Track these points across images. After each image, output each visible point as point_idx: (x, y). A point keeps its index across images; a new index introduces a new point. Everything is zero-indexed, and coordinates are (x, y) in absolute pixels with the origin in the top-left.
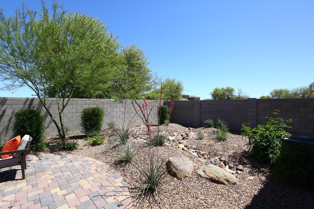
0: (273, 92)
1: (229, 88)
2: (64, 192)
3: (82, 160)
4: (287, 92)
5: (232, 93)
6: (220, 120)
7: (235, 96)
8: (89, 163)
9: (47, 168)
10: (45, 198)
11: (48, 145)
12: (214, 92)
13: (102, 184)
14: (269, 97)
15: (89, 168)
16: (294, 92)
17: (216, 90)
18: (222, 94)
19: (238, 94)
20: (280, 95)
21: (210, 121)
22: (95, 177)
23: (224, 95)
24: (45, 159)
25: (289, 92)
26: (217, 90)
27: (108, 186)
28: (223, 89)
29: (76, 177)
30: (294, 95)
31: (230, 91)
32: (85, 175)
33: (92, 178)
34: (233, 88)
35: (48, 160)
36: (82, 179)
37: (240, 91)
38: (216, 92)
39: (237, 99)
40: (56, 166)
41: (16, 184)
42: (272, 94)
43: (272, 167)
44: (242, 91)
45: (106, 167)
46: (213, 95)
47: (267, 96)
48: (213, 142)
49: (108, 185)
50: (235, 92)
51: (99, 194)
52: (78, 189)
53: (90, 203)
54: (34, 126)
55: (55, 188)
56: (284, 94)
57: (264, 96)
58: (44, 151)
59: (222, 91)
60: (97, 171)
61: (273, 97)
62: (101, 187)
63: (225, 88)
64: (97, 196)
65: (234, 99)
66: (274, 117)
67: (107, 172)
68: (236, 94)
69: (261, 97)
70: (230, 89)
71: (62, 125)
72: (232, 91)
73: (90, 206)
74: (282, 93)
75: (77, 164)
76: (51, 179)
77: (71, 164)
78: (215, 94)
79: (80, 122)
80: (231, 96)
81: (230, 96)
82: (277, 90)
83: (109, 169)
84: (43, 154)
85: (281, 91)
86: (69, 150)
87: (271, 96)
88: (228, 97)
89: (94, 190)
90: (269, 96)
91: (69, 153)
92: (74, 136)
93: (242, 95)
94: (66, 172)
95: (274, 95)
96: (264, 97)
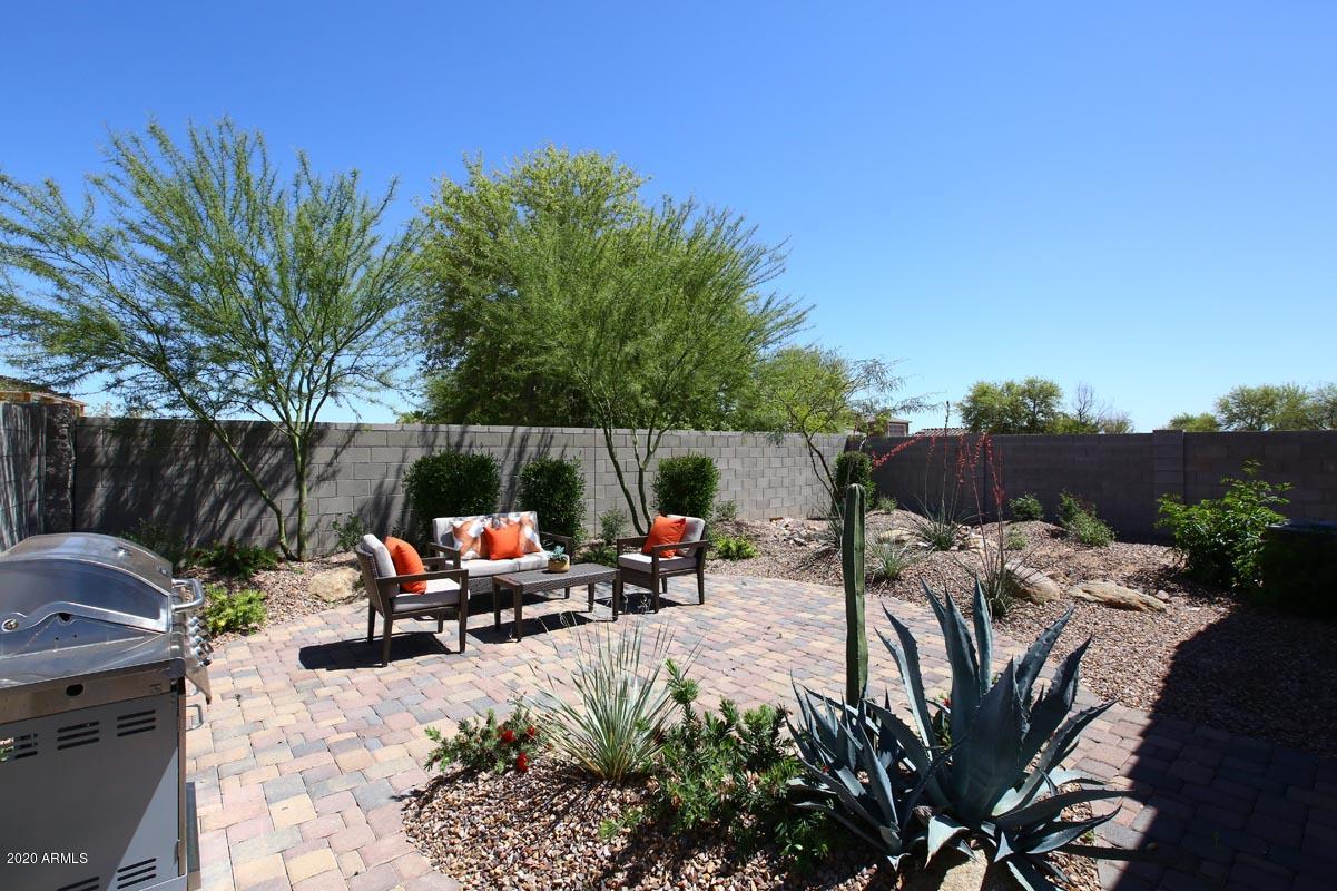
0: (1231, 400)
1: (1036, 382)
4: (1293, 398)
5: (1048, 405)
6: (1067, 495)
7: (1065, 415)
12: (974, 400)
14: (1211, 421)
16: (1328, 402)
17: (982, 391)
18: (1005, 410)
19: (1078, 406)
20: (1262, 412)
21: (1031, 502)
23: (1015, 412)
25: (1303, 397)
26: (985, 393)
28: (1009, 387)
30: (1326, 414)
31: (1043, 394)
34: (1055, 382)
37: (1084, 393)
38: (983, 398)
39: (1070, 428)
42: (1225, 407)
43: (1243, 595)
44: (1095, 396)
46: (967, 412)
47: (1203, 415)
48: (1069, 549)
50: (1062, 401)
56: (1280, 408)
57: (1190, 415)
59: (1007, 398)
61: (1230, 421)
63: (1020, 381)
65: (1060, 430)
66: (1245, 478)
68: (1067, 406)
69: (1176, 422)
70: (1042, 387)
72: (1051, 394)
74: (1271, 404)
78: (979, 409)
80: (1045, 415)
81: (1040, 417)
82: (1249, 392)
85: (1266, 393)
87: (1223, 416)
88: (1033, 422)
90: (1213, 414)
93: (1093, 413)
95: (1235, 411)
96: (1187, 420)
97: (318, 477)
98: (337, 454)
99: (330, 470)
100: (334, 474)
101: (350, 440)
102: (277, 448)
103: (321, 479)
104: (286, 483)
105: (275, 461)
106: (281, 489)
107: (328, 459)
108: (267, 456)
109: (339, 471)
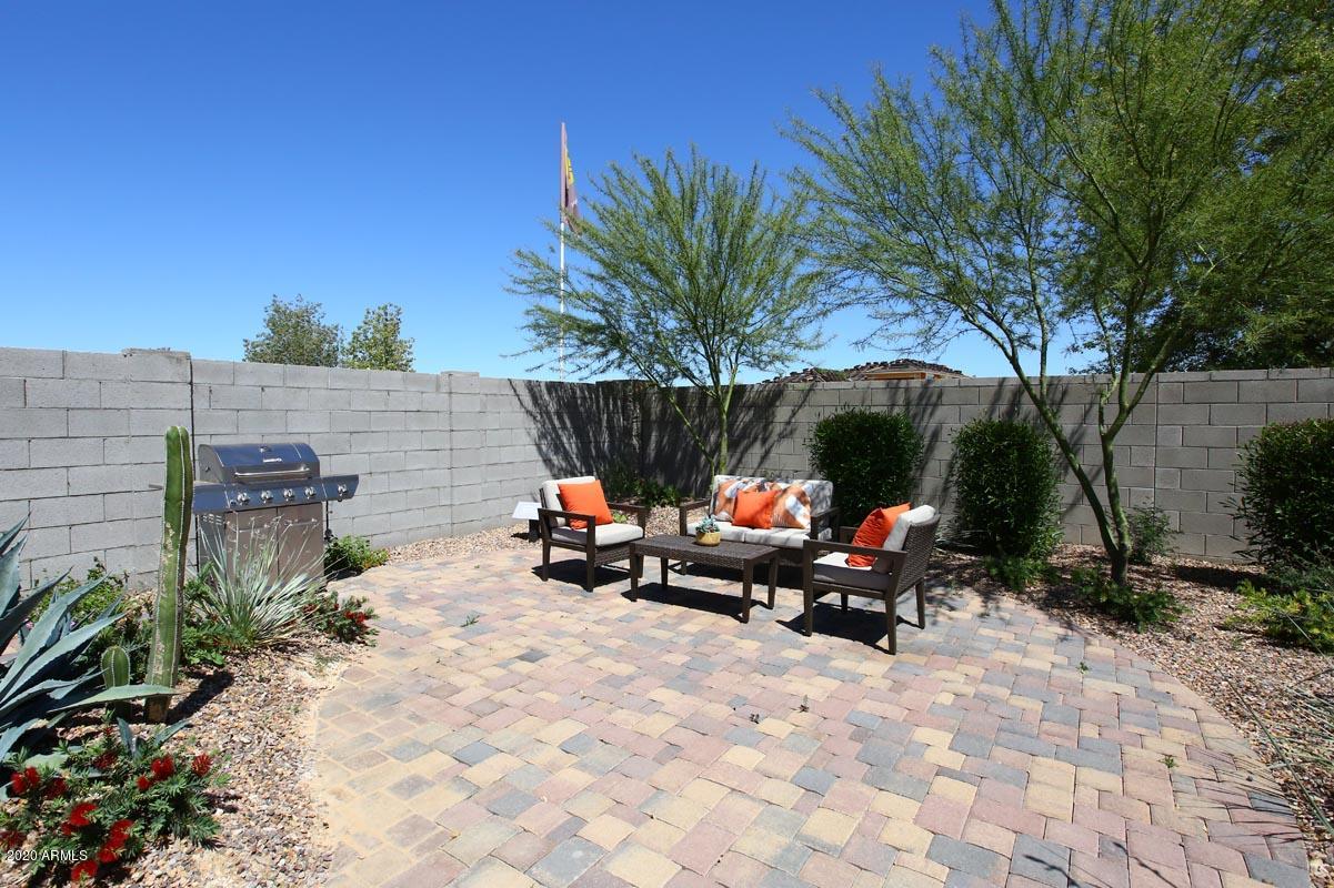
2: (955, 761)
3: (1145, 681)
8: (1164, 710)
9: (981, 650)
10: (884, 739)
11: (1050, 574)
13: (1133, 837)
15: (1143, 731)
22: (1127, 783)
24: (999, 622)
27: (1156, 872)
29: (1043, 736)
32: (1087, 750)
33: (1111, 781)
35: (1009, 628)
36: (1057, 758)
40: (1014, 658)
41: (867, 658)
45: (1247, 775)
49: (1164, 871)
51: (1066, 867)
52: (1007, 782)
53: (993, 864)
54: (1012, 486)
55: (938, 728)
58: (1020, 592)
60: (1170, 764)
62: (1114, 848)
64: (1053, 868)
67: (1228, 806)
71: (1113, 497)
73: (985, 878)
75: (1098, 688)
76: (957, 691)
77: (1076, 676)
79: (1238, 496)
83: (1258, 804)
84: (1008, 602)
86: (1120, 620)
89: (1062, 834)
91: (1113, 634)
92: (1206, 570)
94: (1027, 696)
97: (779, 435)
98: (794, 414)
99: (789, 428)
100: (791, 432)
101: (805, 400)
102: (749, 408)
103: (782, 436)
104: (755, 439)
105: (747, 419)
106: (751, 445)
107: (786, 418)
108: (742, 415)
109: (795, 430)
